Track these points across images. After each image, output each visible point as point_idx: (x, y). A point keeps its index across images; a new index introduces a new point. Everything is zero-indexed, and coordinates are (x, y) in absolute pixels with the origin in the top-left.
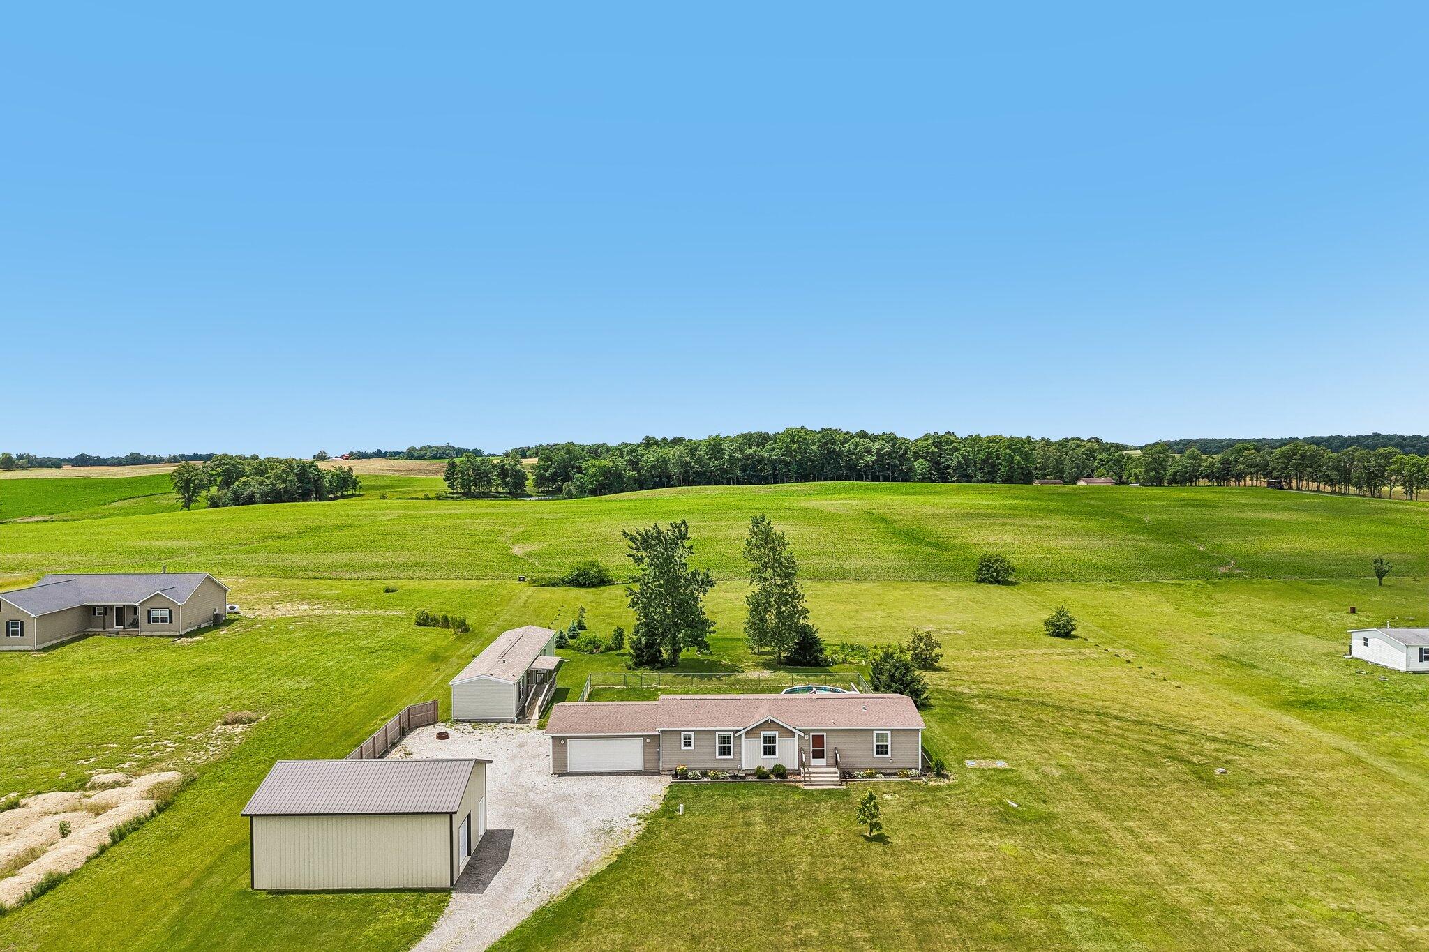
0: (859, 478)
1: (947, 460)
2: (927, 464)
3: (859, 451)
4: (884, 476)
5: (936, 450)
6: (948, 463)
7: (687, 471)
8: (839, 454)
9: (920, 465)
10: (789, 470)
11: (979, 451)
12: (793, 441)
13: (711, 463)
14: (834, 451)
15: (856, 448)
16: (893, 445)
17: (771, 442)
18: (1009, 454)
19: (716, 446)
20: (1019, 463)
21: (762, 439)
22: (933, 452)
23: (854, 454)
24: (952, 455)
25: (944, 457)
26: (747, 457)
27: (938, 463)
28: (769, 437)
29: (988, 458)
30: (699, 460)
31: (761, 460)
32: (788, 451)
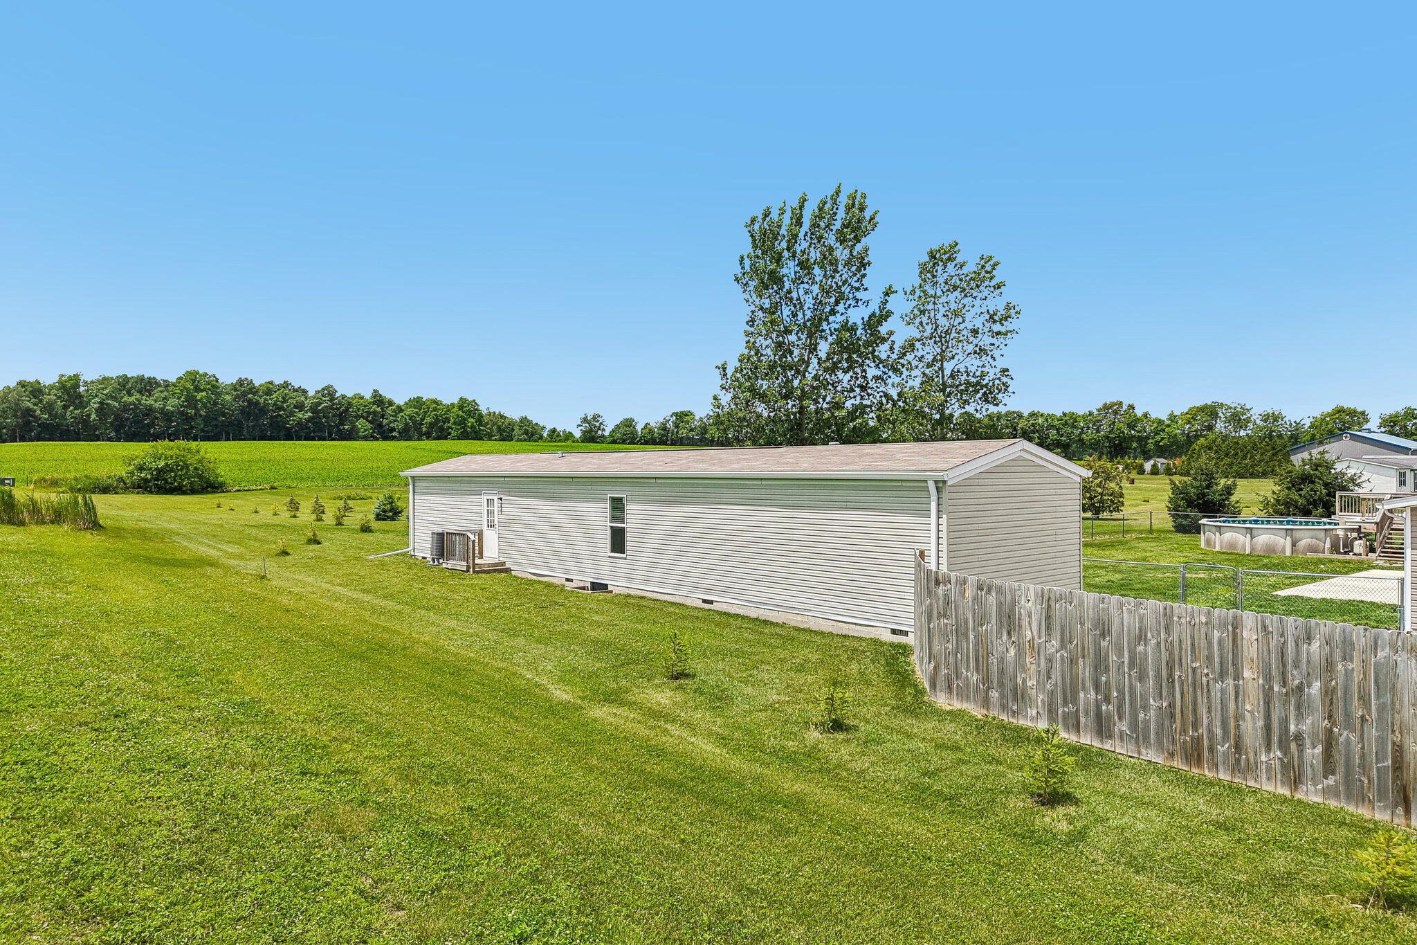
0: (289, 437)
1: (391, 422)
2: (369, 425)
3: (288, 406)
4: (318, 436)
5: (379, 409)
6: (392, 425)
7: (29, 423)
8: (263, 410)
9: (361, 424)
10: (192, 428)
11: (426, 412)
12: (198, 389)
13: (68, 414)
14: (257, 403)
15: (284, 402)
16: (331, 400)
17: (159, 389)
18: (462, 416)
19: (70, 390)
20: (472, 427)
21: (147, 385)
22: (375, 413)
23: (281, 408)
24: (395, 416)
25: (387, 419)
26: (125, 408)
27: (380, 426)
28: (158, 385)
29: (437, 421)
30: (49, 408)
31: (150, 411)
32: (191, 401)
